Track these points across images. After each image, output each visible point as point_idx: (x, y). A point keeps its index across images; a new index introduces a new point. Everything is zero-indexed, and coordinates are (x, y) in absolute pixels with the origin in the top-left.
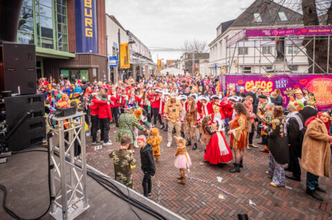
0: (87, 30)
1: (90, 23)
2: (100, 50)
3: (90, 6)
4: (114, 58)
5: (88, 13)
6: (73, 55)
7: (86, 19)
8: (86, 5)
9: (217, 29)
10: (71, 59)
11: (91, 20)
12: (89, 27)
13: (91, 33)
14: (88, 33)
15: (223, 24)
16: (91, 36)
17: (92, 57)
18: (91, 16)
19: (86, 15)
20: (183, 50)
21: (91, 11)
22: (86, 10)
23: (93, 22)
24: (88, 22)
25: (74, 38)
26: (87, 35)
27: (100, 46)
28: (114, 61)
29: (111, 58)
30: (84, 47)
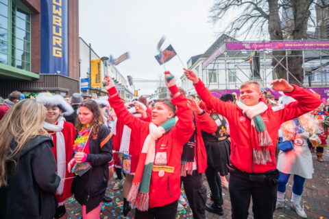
0: (55, 49)
1: (60, 42)
2: (71, 72)
3: (60, 25)
4: (87, 80)
5: (57, 31)
6: (37, 76)
7: (54, 38)
8: (54, 23)
9: (188, 63)
10: (34, 80)
11: (60, 39)
12: (57, 46)
13: (60, 53)
14: (56, 53)
16: (60, 56)
17: (60, 79)
18: (60, 34)
19: (54, 32)
21: (60, 30)
22: (54, 28)
23: (63, 41)
24: (56, 40)
25: (38, 57)
26: (54, 54)
27: (71, 68)
28: (87, 84)
29: (82, 81)
30: (51, 68)
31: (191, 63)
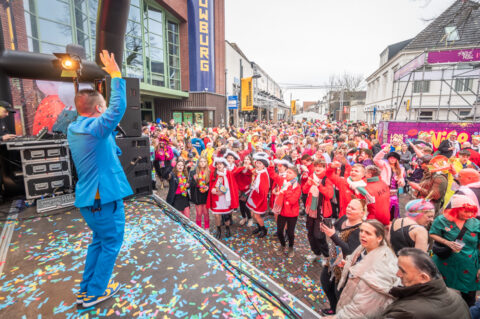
0: (202, 62)
1: (206, 54)
2: (217, 87)
3: (207, 32)
4: (235, 97)
5: (204, 40)
6: (186, 95)
7: (202, 49)
8: (201, 31)
9: (382, 55)
10: (185, 99)
12: (205, 58)
13: (207, 66)
14: (203, 67)
15: (390, 47)
16: (207, 70)
17: (208, 97)
18: (207, 44)
19: (202, 43)
20: (327, 87)
21: (207, 37)
22: (201, 37)
23: (210, 51)
24: (203, 52)
25: (187, 73)
26: (202, 69)
27: (217, 82)
28: (234, 102)
29: (230, 98)
30: (199, 84)
31: (386, 56)
